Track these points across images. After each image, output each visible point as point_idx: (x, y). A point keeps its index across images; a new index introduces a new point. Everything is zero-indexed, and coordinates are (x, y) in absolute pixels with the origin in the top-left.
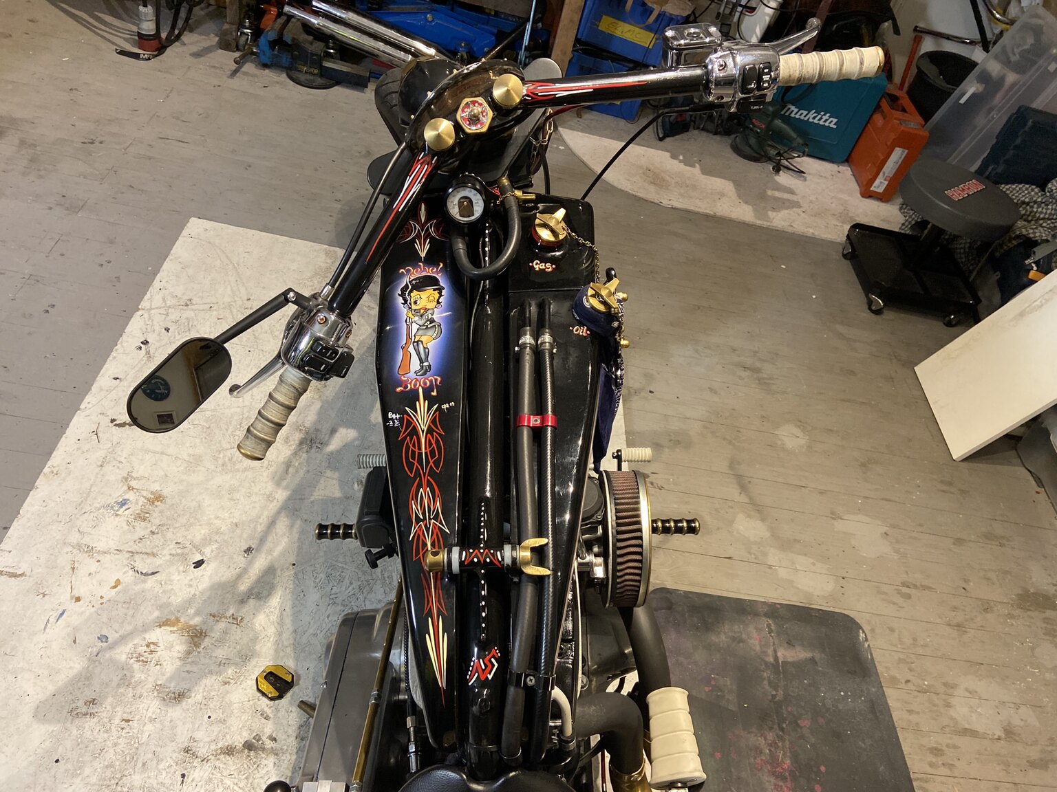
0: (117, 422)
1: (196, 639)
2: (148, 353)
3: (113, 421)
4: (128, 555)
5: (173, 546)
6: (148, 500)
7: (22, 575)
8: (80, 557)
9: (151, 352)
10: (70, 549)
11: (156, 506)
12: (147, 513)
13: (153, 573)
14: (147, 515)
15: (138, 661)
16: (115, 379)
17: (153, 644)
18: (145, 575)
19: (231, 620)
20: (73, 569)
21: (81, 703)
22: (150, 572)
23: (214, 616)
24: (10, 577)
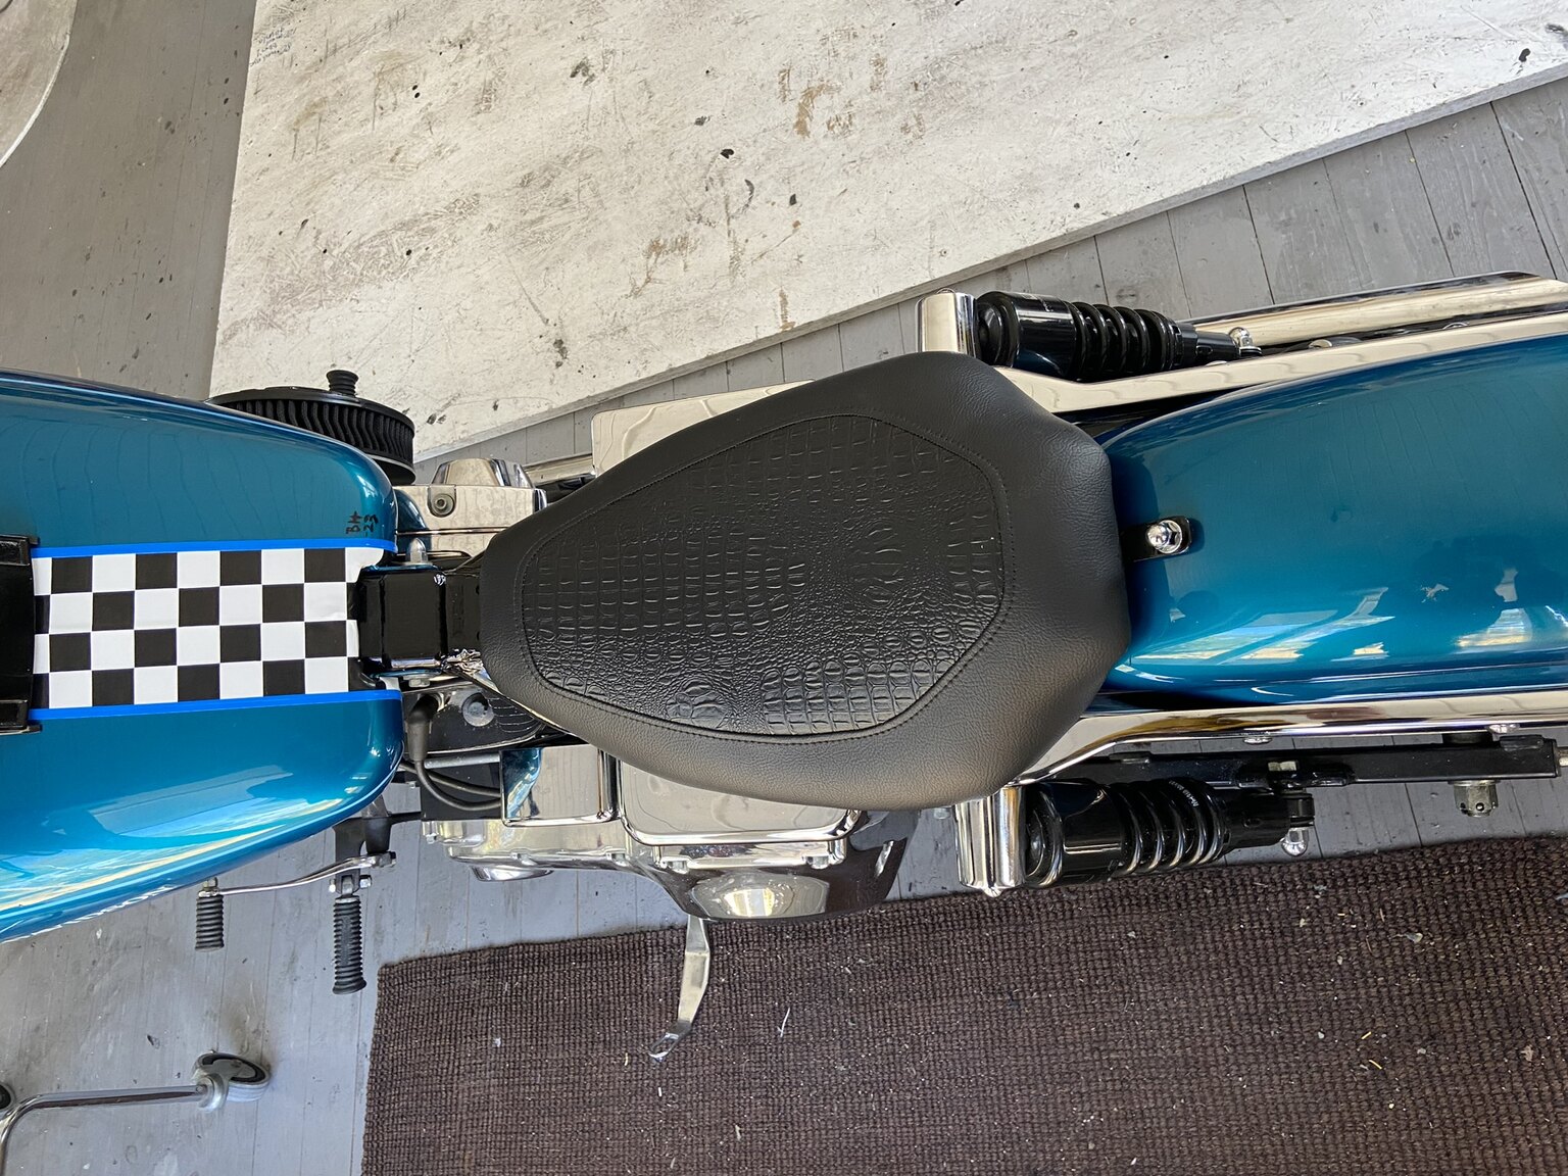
0: (560, 358)
1: (814, 93)
2: (449, 404)
3: (558, 365)
4: (733, 221)
5: (712, 190)
6: (658, 254)
7: (782, 295)
8: (745, 259)
9: (447, 402)
10: (740, 278)
11: (666, 241)
12: (676, 242)
13: (748, 182)
14: (679, 240)
15: (851, 124)
16: (495, 407)
17: (828, 124)
18: (752, 190)
19: (786, 81)
20: (761, 256)
21: (910, 136)
22: (748, 187)
23: (785, 97)
24: (787, 303)
